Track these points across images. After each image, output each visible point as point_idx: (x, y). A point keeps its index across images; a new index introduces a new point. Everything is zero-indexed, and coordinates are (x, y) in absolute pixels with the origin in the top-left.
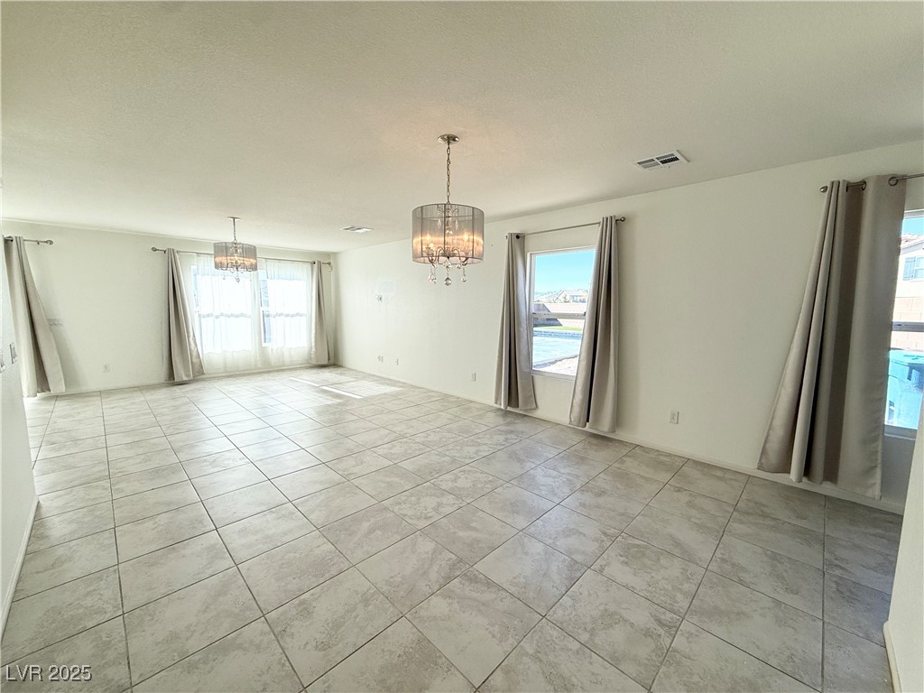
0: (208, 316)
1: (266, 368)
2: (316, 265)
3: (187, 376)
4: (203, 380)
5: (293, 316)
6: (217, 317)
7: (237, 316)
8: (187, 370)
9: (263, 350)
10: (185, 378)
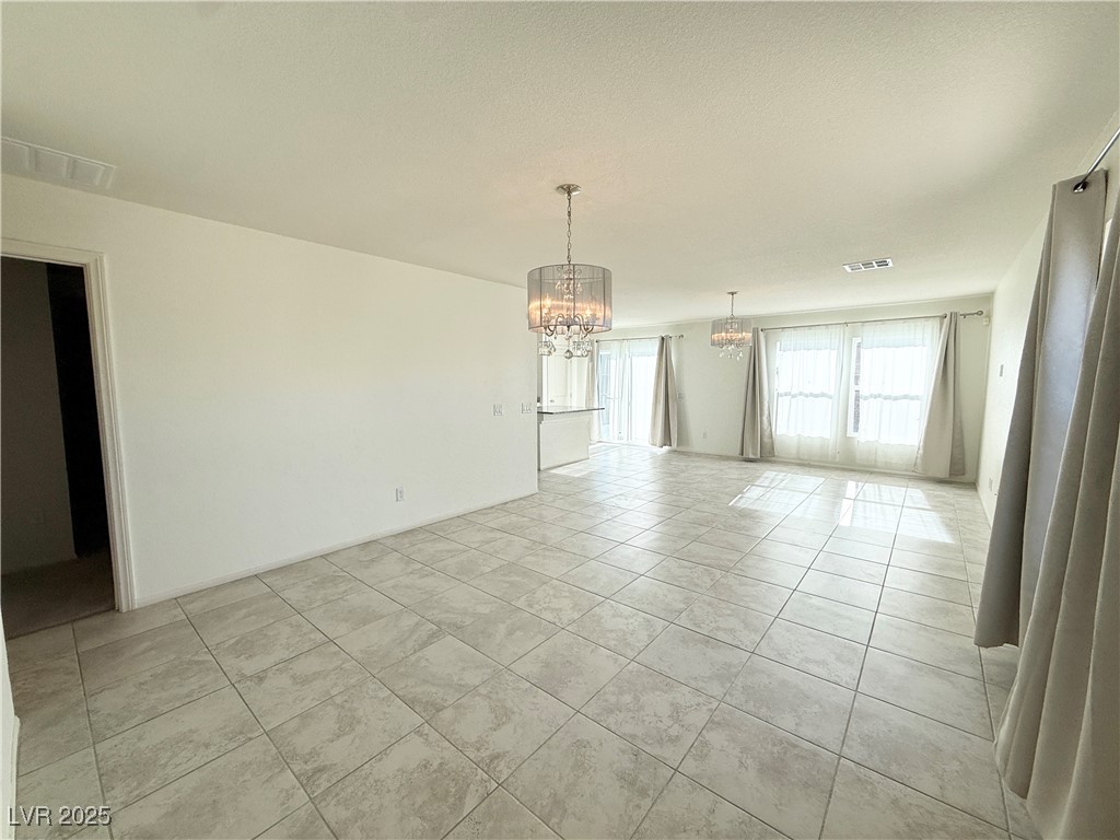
0: (786, 394)
1: (847, 463)
2: (946, 321)
3: (755, 454)
4: (775, 462)
5: (896, 399)
6: (794, 396)
7: (816, 396)
8: (754, 447)
9: (847, 440)
10: (751, 456)
